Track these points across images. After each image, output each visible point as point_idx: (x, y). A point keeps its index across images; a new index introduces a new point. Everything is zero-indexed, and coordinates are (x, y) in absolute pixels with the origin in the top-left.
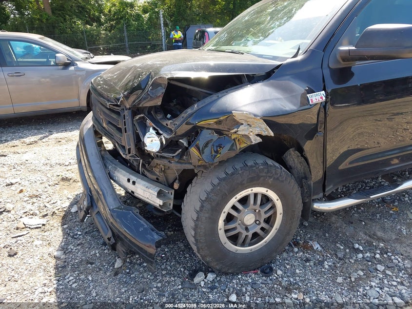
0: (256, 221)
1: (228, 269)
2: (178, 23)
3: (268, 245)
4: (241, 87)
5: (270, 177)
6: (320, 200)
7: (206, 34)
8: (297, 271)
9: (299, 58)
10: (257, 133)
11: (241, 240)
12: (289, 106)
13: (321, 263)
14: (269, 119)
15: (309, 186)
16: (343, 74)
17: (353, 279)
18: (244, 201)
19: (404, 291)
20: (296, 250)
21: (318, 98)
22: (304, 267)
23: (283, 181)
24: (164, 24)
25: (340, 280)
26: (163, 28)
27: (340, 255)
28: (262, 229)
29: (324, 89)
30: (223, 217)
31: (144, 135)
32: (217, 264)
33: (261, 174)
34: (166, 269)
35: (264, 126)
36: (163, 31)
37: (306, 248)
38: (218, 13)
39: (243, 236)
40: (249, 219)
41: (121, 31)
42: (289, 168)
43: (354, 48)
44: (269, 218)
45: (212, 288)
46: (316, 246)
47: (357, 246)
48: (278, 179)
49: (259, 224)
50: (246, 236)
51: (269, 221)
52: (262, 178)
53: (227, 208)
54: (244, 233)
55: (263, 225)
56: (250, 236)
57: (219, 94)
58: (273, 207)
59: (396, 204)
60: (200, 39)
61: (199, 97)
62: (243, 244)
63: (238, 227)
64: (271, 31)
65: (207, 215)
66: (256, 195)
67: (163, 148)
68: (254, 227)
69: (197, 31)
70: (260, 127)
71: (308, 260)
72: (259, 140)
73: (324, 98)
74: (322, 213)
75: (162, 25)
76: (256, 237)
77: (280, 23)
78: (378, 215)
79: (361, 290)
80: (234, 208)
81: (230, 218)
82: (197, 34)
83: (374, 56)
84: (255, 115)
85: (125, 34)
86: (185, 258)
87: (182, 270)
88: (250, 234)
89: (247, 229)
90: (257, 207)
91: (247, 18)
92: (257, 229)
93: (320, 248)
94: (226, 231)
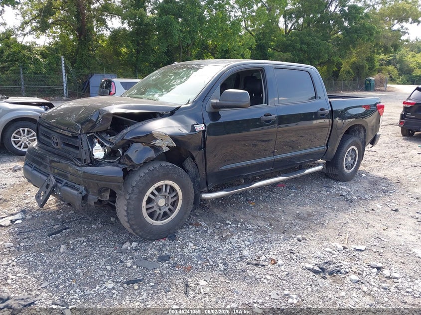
0: (165, 205)
1: (147, 236)
2: (80, 70)
3: (173, 220)
4: (156, 119)
5: (175, 174)
6: (205, 192)
7: (112, 83)
8: (191, 236)
9: (189, 105)
10: (166, 144)
11: (156, 216)
12: (185, 131)
13: (206, 231)
14: (174, 137)
15: (198, 182)
16: (215, 115)
17: (224, 236)
18: (159, 189)
19: (250, 239)
20: (191, 226)
21: (200, 127)
22: (196, 234)
23: (183, 178)
24: (65, 70)
25: (216, 237)
26: (64, 74)
27: (217, 227)
28: (170, 209)
29: (204, 123)
30: (146, 198)
31: (92, 148)
32: (140, 231)
33: (170, 172)
34: (101, 244)
35: (171, 140)
36: (64, 77)
37: (197, 225)
38: (122, 64)
39: (158, 213)
40: (162, 202)
41: (17, 73)
42: (187, 171)
43: (218, 101)
44: (175, 202)
45: (136, 250)
46: (203, 224)
47: (228, 222)
48: (179, 176)
49: (168, 206)
50: (160, 213)
51: (174, 204)
52: (170, 175)
53: (148, 193)
54: (159, 211)
55: (170, 207)
56: (162, 214)
57: (143, 122)
58: (177, 195)
59: (254, 201)
60: (106, 88)
61: (129, 124)
62: (157, 220)
63: (155, 207)
64: (173, 87)
65: (136, 196)
66: (166, 186)
67: (106, 156)
68: (165, 208)
69: (103, 80)
70: (168, 141)
71: (198, 231)
72: (168, 149)
73: (204, 129)
74: (206, 200)
75: (64, 71)
76: (165, 215)
77: (181, 81)
78: (243, 208)
79: (228, 240)
80: (152, 193)
81: (149, 201)
82: (103, 83)
83: (228, 106)
84: (166, 134)
85: (22, 76)
86: (115, 238)
87: (113, 244)
88: (162, 212)
89: (160, 209)
90: (167, 194)
91: (154, 78)
92: (166, 209)
93: (205, 225)
94: (147, 209)
